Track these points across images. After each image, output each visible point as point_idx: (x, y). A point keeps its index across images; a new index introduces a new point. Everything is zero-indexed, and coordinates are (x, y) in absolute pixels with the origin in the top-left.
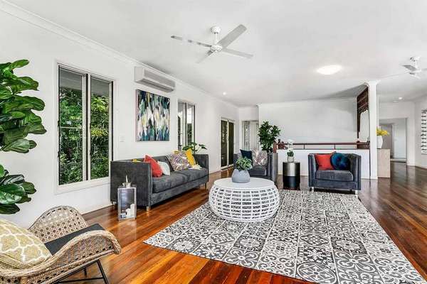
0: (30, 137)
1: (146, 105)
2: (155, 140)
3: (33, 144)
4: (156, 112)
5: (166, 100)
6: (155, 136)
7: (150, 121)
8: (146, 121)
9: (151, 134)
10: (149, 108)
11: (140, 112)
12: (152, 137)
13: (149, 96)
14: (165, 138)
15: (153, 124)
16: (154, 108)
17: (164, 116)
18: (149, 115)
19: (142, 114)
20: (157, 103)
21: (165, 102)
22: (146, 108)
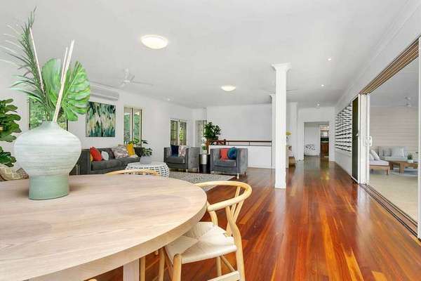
0: (13, 134)
1: (94, 112)
2: (102, 136)
3: (15, 138)
4: (103, 116)
5: (112, 107)
6: (102, 133)
7: (98, 123)
8: (94, 124)
9: (98, 132)
10: (96, 114)
11: (88, 117)
12: (99, 134)
13: (97, 105)
14: (111, 134)
15: (100, 125)
16: (101, 113)
17: (110, 118)
18: (96, 118)
19: (90, 118)
20: (104, 110)
21: (111, 109)
22: (94, 114)
